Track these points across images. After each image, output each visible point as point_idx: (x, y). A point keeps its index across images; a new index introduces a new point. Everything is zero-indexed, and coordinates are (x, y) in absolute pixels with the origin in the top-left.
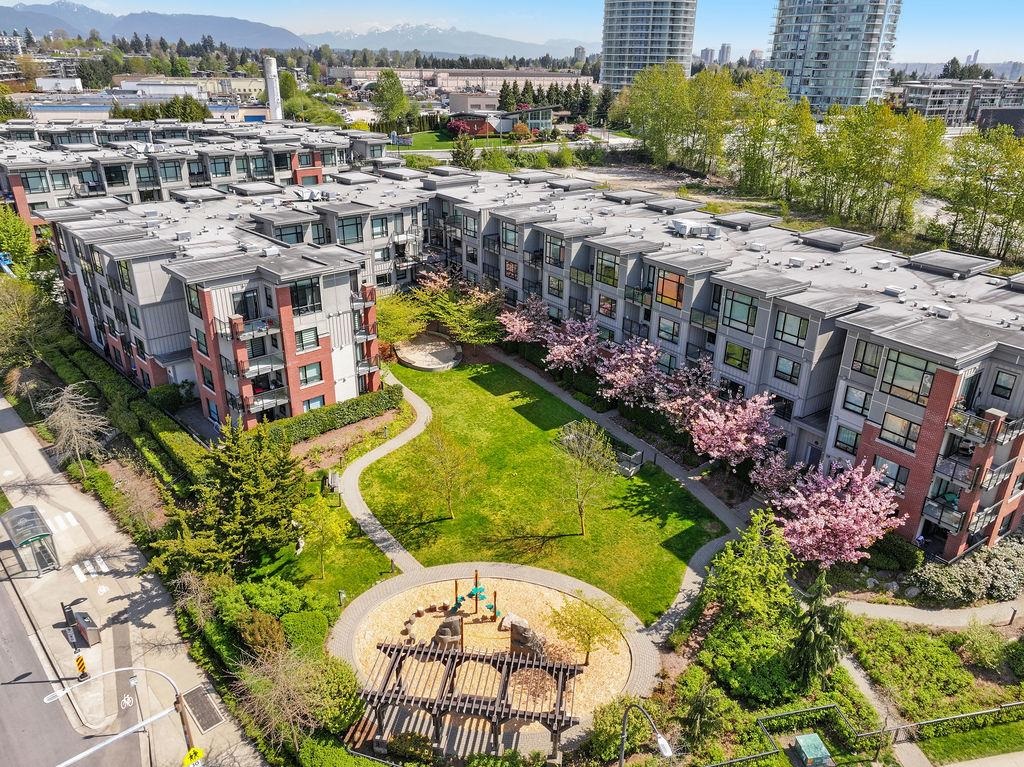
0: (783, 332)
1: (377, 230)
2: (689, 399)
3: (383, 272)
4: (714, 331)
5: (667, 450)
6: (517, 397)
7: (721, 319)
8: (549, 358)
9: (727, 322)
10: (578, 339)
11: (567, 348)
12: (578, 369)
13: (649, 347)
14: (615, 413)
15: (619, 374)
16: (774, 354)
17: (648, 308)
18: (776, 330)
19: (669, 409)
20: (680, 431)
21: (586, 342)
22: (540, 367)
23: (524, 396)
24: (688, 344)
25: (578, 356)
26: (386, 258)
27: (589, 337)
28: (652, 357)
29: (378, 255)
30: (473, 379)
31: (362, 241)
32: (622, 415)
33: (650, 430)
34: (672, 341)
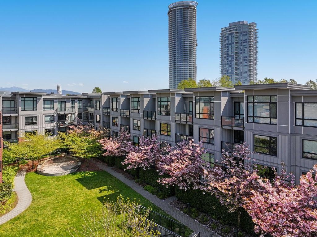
0: (303, 119)
1: (48, 106)
2: (235, 179)
3: (50, 128)
4: (241, 129)
5: (219, 230)
6: (104, 190)
7: (245, 119)
8: (126, 162)
9: (251, 120)
10: (146, 148)
11: (139, 155)
12: (146, 168)
13: (194, 144)
14: (173, 199)
15: (173, 165)
16: (299, 139)
17: (191, 124)
18: (296, 119)
19: (220, 189)
20: (232, 210)
21: (152, 149)
22: (121, 169)
23: (109, 189)
24: (222, 142)
25: (146, 159)
26: (51, 121)
27: (154, 146)
28: (197, 153)
29: (48, 119)
30: (78, 180)
31: (37, 110)
32: (179, 200)
33: (202, 211)
34: (210, 143)
